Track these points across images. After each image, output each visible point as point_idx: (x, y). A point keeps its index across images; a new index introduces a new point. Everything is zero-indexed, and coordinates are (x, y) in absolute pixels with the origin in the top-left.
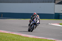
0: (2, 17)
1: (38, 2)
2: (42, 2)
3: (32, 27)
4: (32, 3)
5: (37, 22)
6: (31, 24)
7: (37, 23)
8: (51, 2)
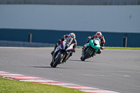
0: (31, 43)
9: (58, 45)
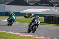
6: (32, 25)
8: (2, 4)
9: (32, 22)
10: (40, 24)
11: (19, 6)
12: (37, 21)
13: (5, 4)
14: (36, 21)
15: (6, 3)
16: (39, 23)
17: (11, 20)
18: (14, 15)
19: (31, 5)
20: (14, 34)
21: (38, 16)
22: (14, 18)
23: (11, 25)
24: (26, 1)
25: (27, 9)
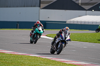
1: (17, 7)
2: (22, 7)
3: (59, 46)
4: (10, 7)
5: (67, 39)
6: (56, 42)
7: (67, 41)
8: (35, 6)
9: (57, 37)
10: (69, 40)
11: (64, 11)
12: (65, 35)
13: (40, 7)
14: (63, 35)
15: (41, 5)
16: (68, 38)
17: (35, 34)
18: (41, 25)
19: (87, 9)
20: (56, 61)
21: (67, 27)
22: (40, 31)
23: (35, 43)
24: (77, 2)
25: (79, 16)
